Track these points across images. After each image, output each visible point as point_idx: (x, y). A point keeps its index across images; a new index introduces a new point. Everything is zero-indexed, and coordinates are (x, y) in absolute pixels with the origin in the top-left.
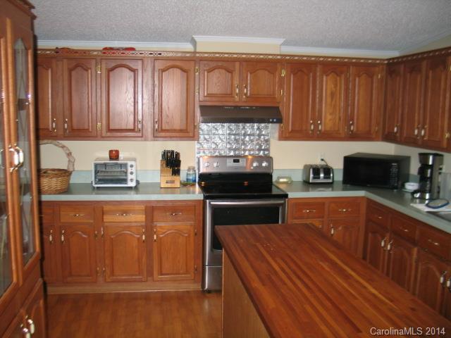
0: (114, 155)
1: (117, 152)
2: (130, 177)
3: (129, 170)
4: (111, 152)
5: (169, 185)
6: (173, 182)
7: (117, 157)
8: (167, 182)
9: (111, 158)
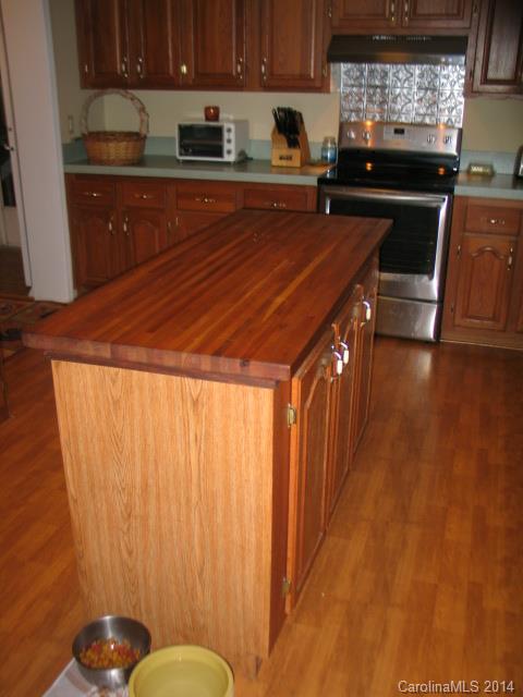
0: (213, 114)
1: (217, 110)
2: (226, 147)
3: (226, 136)
4: (207, 109)
5: (284, 163)
6: (289, 158)
7: (216, 117)
8: (281, 158)
9: (208, 118)
